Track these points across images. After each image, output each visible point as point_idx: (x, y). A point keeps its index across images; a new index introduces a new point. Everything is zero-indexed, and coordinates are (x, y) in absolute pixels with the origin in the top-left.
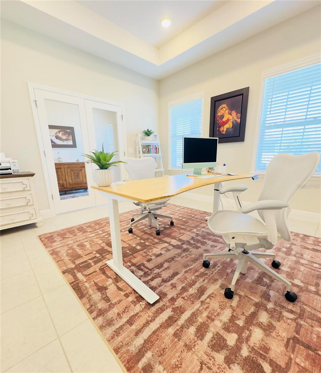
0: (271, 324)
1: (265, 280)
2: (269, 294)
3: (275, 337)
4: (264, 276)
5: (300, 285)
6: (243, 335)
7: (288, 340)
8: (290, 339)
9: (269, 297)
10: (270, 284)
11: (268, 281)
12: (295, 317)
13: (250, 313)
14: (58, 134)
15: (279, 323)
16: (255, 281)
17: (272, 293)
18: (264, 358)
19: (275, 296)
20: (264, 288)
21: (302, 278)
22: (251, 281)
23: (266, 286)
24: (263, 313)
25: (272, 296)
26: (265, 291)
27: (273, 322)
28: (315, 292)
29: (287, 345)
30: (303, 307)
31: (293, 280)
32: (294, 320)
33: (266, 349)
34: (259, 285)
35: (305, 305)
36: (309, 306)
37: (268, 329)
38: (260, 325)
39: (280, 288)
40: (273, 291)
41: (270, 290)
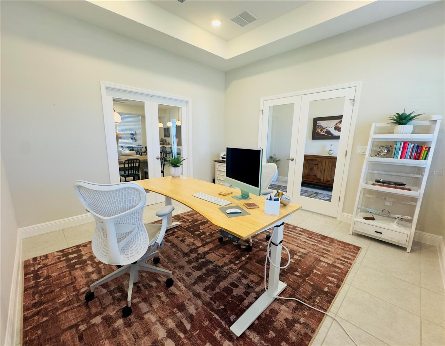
0: (88, 278)
1: (119, 294)
2: (105, 288)
3: (82, 276)
4: (122, 295)
5: (94, 319)
6: (95, 264)
7: (76, 280)
8: (76, 281)
9: (104, 287)
10: (112, 295)
11: (116, 295)
12: (80, 292)
13: (102, 271)
14: (338, 125)
15: (86, 281)
16: (122, 286)
17: (104, 291)
18: (80, 267)
19: (101, 291)
20: (112, 288)
21: (99, 330)
22: (124, 284)
23: (112, 291)
24: (96, 277)
25: (102, 289)
26: (109, 287)
27: (88, 279)
28: (79, 325)
29: (75, 278)
30: (79, 303)
31: (102, 318)
32: (79, 290)
33: (82, 269)
34: (117, 287)
35: (79, 306)
36: (76, 307)
37: (88, 275)
38: (92, 273)
39: (103, 300)
40: (105, 293)
41: (108, 291)
